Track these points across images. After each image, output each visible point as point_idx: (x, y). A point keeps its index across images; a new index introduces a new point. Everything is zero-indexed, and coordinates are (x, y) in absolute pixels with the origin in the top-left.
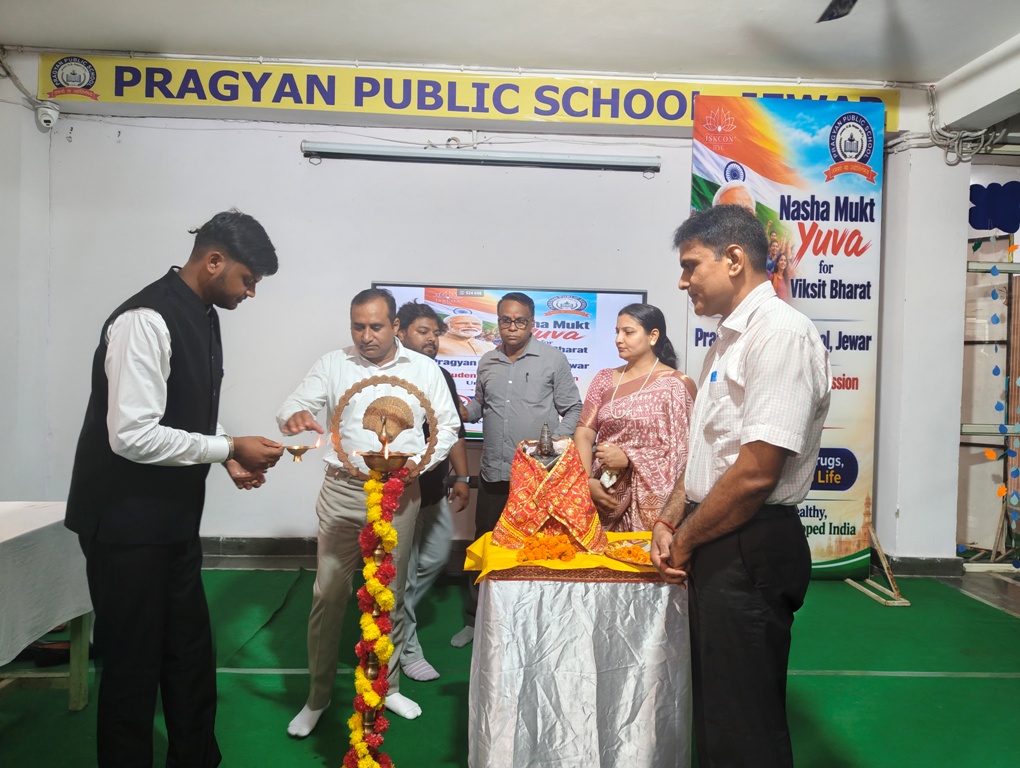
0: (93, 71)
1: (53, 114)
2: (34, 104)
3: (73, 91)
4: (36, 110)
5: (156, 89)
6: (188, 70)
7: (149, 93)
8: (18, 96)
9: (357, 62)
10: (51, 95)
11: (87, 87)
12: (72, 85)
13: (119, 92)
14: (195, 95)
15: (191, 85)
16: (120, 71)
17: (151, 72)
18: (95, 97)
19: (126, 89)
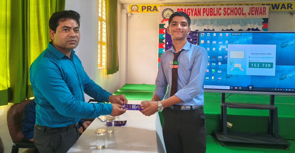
0: (138, 7)
3: (135, 11)
5: (149, 10)
6: (155, 6)
7: (148, 11)
10: (131, 12)
12: (134, 10)
13: (142, 11)
14: (156, 11)
15: (155, 9)
16: (143, 7)
17: (148, 7)
18: (138, 12)
19: (144, 10)
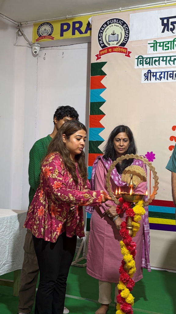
0: (52, 28)
1: (37, 48)
2: (31, 45)
3: (45, 37)
4: (32, 48)
5: (76, 31)
7: (74, 33)
8: (25, 43)
10: (37, 40)
11: (50, 35)
12: (44, 35)
13: (62, 35)
16: (62, 25)
17: (74, 23)
18: (53, 38)
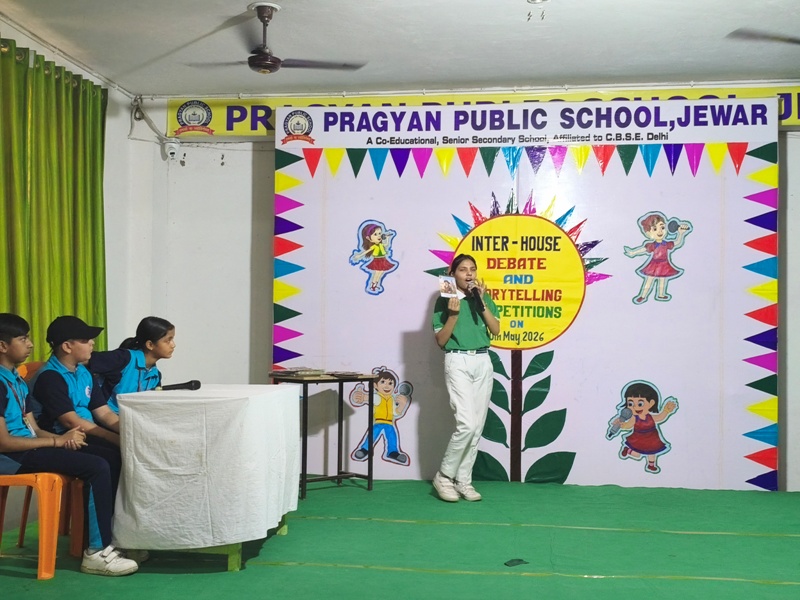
0: (209, 111)
1: (176, 147)
2: (162, 141)
3: (193, 128)
4: (163, 144)
5: (259, 124)
6: (285, 106)
8: (153, 136)
9: (424, 91)
10: (177, 132)
11: (205, 124)
13: (230, 127)
16: (230, 109)
17: (255, 109)
18: (211, 132)
19: (235, 124)
